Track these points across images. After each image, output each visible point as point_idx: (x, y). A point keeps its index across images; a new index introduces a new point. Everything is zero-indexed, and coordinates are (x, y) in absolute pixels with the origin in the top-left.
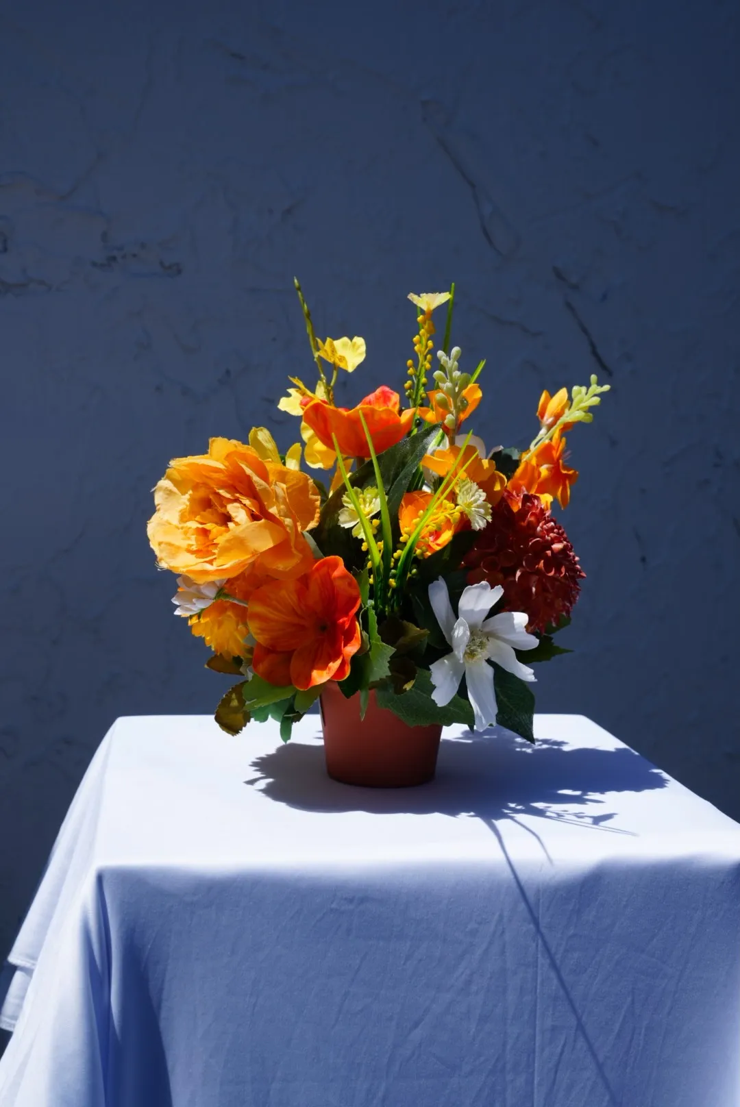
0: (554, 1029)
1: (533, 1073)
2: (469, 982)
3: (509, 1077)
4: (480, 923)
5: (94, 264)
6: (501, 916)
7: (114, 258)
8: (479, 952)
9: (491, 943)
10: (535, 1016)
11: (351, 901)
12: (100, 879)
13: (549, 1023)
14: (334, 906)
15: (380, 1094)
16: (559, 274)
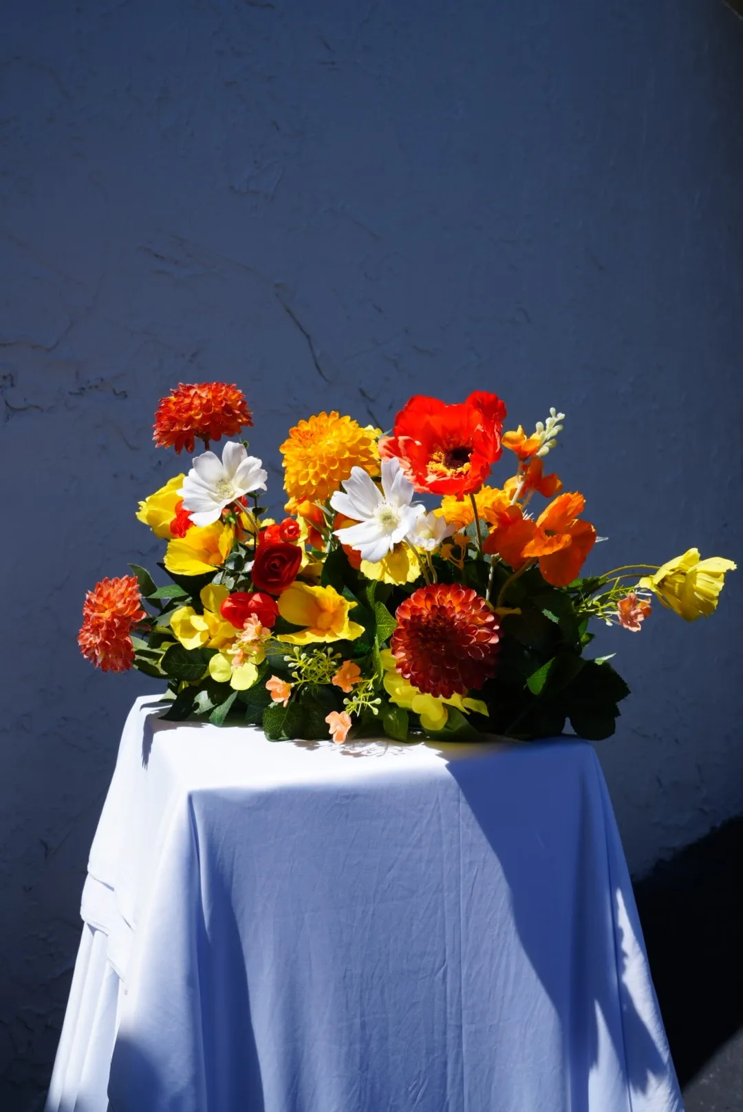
0: (471, 863)
1: (459, 890)
2: (420, 840)
3: (446, 894)
4: (425, 804)
5: (71, 393)
6: (438, 798)
7: (83, 389)
8: (425, 821)
9: (432, 816)
10: (460, 854)
11: (347, 797)
12: (190, 799)
13: (467, 860)
14: (337, 802)
15: (370, 912)
16: (363, 393)
